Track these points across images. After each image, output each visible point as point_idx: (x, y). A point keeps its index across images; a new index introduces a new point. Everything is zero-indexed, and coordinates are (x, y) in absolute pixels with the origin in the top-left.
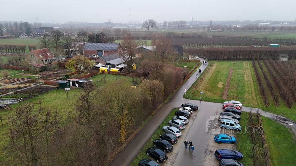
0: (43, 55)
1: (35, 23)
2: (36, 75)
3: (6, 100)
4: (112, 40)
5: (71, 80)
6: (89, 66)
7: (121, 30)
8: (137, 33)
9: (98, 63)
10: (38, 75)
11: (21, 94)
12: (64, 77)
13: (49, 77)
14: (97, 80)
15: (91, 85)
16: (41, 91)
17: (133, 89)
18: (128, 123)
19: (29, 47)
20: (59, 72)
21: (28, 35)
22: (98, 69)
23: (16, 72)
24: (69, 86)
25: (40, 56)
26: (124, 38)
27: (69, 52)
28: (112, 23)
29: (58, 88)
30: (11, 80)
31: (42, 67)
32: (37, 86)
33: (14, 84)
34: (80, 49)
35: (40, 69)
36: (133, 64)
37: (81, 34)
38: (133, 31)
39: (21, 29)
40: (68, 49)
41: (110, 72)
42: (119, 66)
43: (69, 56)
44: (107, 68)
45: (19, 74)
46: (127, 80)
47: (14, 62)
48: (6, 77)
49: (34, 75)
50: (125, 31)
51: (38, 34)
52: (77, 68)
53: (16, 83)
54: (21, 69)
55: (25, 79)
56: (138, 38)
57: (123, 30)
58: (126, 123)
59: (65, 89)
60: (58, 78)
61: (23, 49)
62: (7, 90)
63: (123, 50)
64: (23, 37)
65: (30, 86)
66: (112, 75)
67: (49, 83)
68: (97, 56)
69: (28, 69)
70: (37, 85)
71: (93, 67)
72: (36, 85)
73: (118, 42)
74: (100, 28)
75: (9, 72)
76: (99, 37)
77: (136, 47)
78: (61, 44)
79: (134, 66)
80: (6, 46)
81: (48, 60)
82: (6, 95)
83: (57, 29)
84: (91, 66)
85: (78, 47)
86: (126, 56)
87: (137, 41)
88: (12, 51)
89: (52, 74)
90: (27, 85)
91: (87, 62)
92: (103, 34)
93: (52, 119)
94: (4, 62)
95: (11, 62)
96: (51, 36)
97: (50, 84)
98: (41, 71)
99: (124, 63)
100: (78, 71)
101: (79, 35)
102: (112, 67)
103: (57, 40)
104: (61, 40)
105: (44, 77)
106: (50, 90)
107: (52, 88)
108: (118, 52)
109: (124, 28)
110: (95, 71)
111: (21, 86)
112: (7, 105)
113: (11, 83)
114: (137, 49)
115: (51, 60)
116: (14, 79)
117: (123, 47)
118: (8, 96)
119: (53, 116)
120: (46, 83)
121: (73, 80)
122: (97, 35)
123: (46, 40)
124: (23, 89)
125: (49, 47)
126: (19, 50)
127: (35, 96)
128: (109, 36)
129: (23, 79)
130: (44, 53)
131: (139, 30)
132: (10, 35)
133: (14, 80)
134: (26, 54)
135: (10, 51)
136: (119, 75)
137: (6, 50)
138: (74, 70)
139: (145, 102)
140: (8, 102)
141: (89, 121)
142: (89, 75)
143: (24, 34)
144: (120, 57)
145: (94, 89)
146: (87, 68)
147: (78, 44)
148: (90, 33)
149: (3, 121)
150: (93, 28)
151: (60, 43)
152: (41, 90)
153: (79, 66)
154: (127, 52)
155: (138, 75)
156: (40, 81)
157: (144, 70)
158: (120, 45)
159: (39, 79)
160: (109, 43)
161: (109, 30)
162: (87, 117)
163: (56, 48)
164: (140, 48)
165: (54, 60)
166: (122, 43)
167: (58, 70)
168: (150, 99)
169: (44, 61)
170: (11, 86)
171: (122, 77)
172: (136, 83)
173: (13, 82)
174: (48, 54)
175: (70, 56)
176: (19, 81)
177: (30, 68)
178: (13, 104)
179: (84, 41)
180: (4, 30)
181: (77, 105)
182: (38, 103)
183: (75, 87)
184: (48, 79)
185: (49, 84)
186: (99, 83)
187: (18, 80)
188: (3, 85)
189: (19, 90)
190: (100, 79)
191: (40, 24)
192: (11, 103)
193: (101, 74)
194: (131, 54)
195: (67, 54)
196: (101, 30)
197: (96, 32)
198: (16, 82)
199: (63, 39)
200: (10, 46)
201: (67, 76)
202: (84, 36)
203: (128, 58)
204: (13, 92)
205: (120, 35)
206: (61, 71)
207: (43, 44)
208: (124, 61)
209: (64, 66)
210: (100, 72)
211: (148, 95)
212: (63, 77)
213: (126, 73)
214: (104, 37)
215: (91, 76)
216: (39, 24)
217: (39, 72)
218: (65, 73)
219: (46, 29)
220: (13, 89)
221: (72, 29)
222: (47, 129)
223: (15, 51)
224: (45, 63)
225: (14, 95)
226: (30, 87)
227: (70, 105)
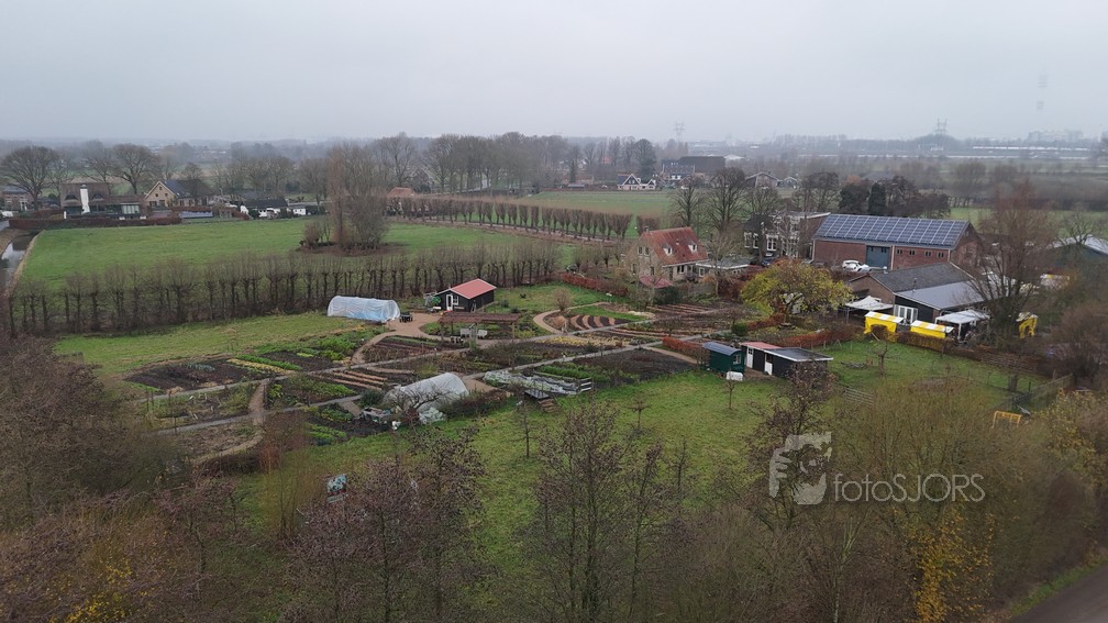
0: (675, 251)
1: (671, 143)
2: (643, 314)
3: (550, 380)
4: (937, 205)
5: (751, 345)
6: (827, 302)
7: (984, 168)
8: (1063, 180)
9: (862, 295)
10: (650, 315)
11: (593, 368)
12: (730, 331)
13: (681, 324)
14: (848, 358)
15: (820, 375)
16: (650, 369)
17: (1004, 422)
18: (958, 570)
19: (640, 221)
20: (714, 311)
21: (643, 182)
22: (858, 319)
23: (591, 297)
24: (741, 368)
25: (666, 251)
26: (996, 203)
27: (761, 247)
28: (952, 139)
29: (703, 368)
30: (574, 320)
31: (664, 290)
32: (640, 349)
33: (578, 335)
34: (802, 235)
35: (659, 297)
36: (1022, 316)
37: (817, 180)
38: (1043, 170)
39: (628, 160)
40: (759, 233)
41: (905, 337)
42: (951, 318)
43: (758, 261)
44: (898, 320)
45: (597, 304)
46: (983, 380)
47: (591, 264)
48: (562, 309)
49: (638, 313)
50: (1003, 173)
51: (673, 178)
52: (778, 305)
53: (585, 331)
54: (605, 289)
55: (612, 321)
56: (1067, 204)
57: (997, 169)
58: (947, 566)
59: (724, 376)
60: (709, 332)
61: (620, 224)
62: (560, 348)
63: (984, 249)
64: (627, 187)
65: (620, 346)
66: (914, 349)
67: (677, 347)
68: (865, 267)
69: (622, 295)
70: (642, 346)
71: (842, 309)
72: (638, 347)
73: (963, 216)
74: (895, 158)
75: (572, 295)
76: (883, 195)
77: (1050, 241)
78: (738, 215)
79: (1027, 319)
80: (578, 213)
81: (686, 269)
82: (552, 365)
83: (737, 160)
84: (835, 305)
85: (795, 229)
86: (993, 278)
87: (1060, 216)
88: (592, 231)
89: (692, 316)
90: (613, 343)
91: (822, 286)
92: (901, 184)
93: (664, 475)
94: (564, 263)
95: (583, 264)
96: (709, 187)
97: (681, 352)
98: (659, 303)
99: (977, 307)
100: (783, 317)
101: (809, 184)
102: (920, 318)
103: (727, 202)
104: (739, 203)
105: (665, 325)
106: (676, 370)
107: (686, 364)
108: (956, 258)
109: (1004, 159)
110: (847, 324)
111: (597, 342)
112: (552, 395)
113: (571, 327)
114: (1053, 250)
115: (695, 270)
116: (581, 317)
117: (983, 239)
118: (558, 369)
119: (672, 464)
120: (668, 345)
121: (760, 346)
122: (876, 187)
123: (694, 199)
124: (599, 354)
125: (699, 225)
126: (610, 228)
127: (630, 382)
128: (929, 191)
129: (605, 322)
130: (678, 243)
131: (1078, 166)
132: (595, 179)
133: (580, 321)
134: (626, 243)
135: (585, 230)
136: (947, 352)
137: (575, 226)
138: (766, 312)
139: (1060, 498)
140: (554, 387)
141: (792, 515)
142: (820, 337)
143: (632, 179)
144: (964, 281)
145: (826, 398)
146: (816, 310)
147: (797, 218)
148: (851, 177)
149: (531, 441)
150: (865, 159)
151: (735, 210)
152: (649, 365)
153: (788, 298)
154: (999, 259)
155: (1043, 369)
156: (651, 335)
157: (1075, 349)
158: (970, 228)
159: (649, 327)
160: (922, 219)
161: (930, 168)
162: (786, 501)
163: (721, 228)
164: (1067, 248)
165: (707, 270)
166: (983, 223)
167: (714, 305)
168: (1090, 488)
169: (675, 270)
170: (571, 339)
171: (962, 365)
172: (1021, 401)
173: (577, 326)
174: (691, 247)
175: (761, 257)
176: (594, 326)
177: (630, 287)
178: (565, 395)
179: (822, 209)
180: (580, 166)
181: (755, 444)
182: (634, 406)
183: (760, 374)
184: (678, 333)
185: (676, 351)
186: (857, 373)
187: (591, 322)
188: (551, 334)
189: (588, 356)
190: (862, 360)
191: (683, 147)
192: (561, 390)
193: (869, 337)
194: (1020, 267)
195: (752, 252)
196: (898, 168)
197: (877, 174)
198: (584, 327)
199: (749, 199)
200: (589, 215)
201: (740, 332)
202: (828, 187)
203: (1003, 286)
204: (571, 359)
205: (979, 187)
206: (724, 309)
207: (680, 214)
208: (980, 299)
209: (736, 294)
210: (868, 330)
211: (1078, 466)
212: (726, 331)
213: (982, 351)
214: (907, 196)
215: (828, 344)
216: (681, 144)
217: (654, 303)
218: (734, 317)
219: (700, 162)
220: (574, 347)
221: (786, 161)
222: (643, 504)
223: (598, 230)
224: (678, 276)
225: (574, 368)
226: (619, 350)
227: (733, 435)
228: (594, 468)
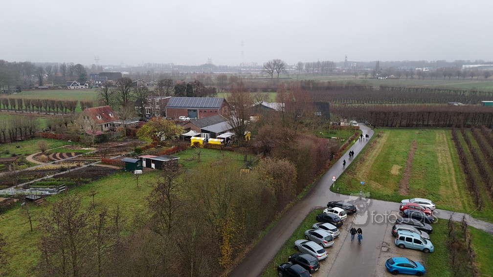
0: (102, 117)
1: (94, 66)
2: (90, 149)
3: (41, 189)
4: (212, 92)
5: (144, 157)
6: (175, 134)
7: (227, 77)
8: (253, 81)
9: (188, 130)
10: (93, 149)
11: (65, 179)
12: (134, 152)
13: (110, 152)
14: (185, 157)
15: (175, 165)
16: (96, 175)
17: (244, 173)
18: (235, 233)
19: (82, 104)
20: (126, 143)
21: (81, 85)
22: (188, 140)
23: (60, 143)
24: (141, 168)
25: (98, 117)
26: (232, 90)
27: (143, 113)
28: (214, 66)
29: (123, 170)
30: (51, 156)
31: (99, 136)
32: (90, 166)
33: (54, 163)
34: (161, 106)
35: (97, 139)
36: (245, 133)
37: (164, 83)
38: (246, 78)
39: (71, 74)
40: (142, 106)
41: (207, 145)
42: (222, 136)
43: (143, 119)
44: (203, 139)
45: (64, 147)
46: (235, 158)
47: (58, 127)
48: (43, 151)
49: (87, 149)
50: (233, 79)
51: (97, 82)
52: (155, 138)
53: (58, 161)
54: (67, 139)
55: (73, 154)
56: (255, 90)
57: (231, 77)
58: (231, 232)
59: (133, 172)
60: (124, 153)
61: (72, 106)
62: (44, 172)
63: (230, 109)
64: (73, 88)
65: (79, 166)
66: (210, 150)
67: (109, 163)
68: (188, 118)
69: (77, 140)
70: (91, 164)
71: (181, 137)
72: (89, 165)
73: (222, 96)
74: (194, 73)
75: (48, 144)
76: (191, 88)
77: (252, 104)
78: (131, 99)
79: (247, 133)
80: (46, 101)
81: (109, 125)
82: (40, 181)
83: (127, 75)
84: (178, 135)
85: (158, 104)
86: (235, 119)
87: (252, 95)
88: (56, 110)
89: (115, 147)
90: (75, 165)
91: (172, 127)
92: (198, 84)
93: (109, 223)
94: (41, 127)
95: (53, 127)
96: (116, 86)
97: (111, 164)
98: (97, 142)
99: (230, 131)
100: (157, 142)
101: (161, 84)
102: (212, 137)
103: (125, 93)
104: (131, 93)
105: (102, 152)
106: (110, 173)
107: (114, 170)
108: (221, 112)
109: (233, 73)
110: (184, 143)
111: (66, 166)
112: (42, 196)
113: (50, 160)
114: (253, 107)
115: (114, 125)
116: (55, 154)
117: (230, 104)
118: (45, 182)
119: (113, 218)
120: (104, 162)
121: (148, 157)
122: (188, 85)
123: (109, 92)
124: (68, 171)
125: (112, 104)
126: (66, 108)
127: (86, 182)
128: (209, 86)
129: (69, 155)
130: (104, 113)
131: (257, 76)
132: (54, 84)
133: (54, 156)
134: (76, 115)
135: (51, 110)
136: (222, 149)
137: (46, 108)
138: (149, 141)
139: (264, 197)
140: (43, 192)
141: (170, 227)
142: (174, 149)
143: (75, 83)
144: (225, 121)
145: (179, 174)
146: (170, 138)
147: (158, 99)
148: (178, 81)
149: (32, 222)
150: (183, 74)
151: (130, 97)
152: (95, 173)
153: (158, 134)
154: (236, 111)
155: (254, 151)
156: (95, 159)
157: (263, 143)
158: (225, 100)
159: (94, 155)
160: (207, 97)
161: (208, 77)
162: (167, 221)
163: (124, 105)
164: (257, 106)
165: (120, 125)
166: (229, 98)
167: (125, 141)
168: (273, 192)
169: (104, 126)
170: (50, 166)
171: (228, 154)
172: (249, 164)
173: (53, 159)
174: (110, 115)
175: (144, 117)
176: (63, 158)
177: (81, 136)
178: (50, 195)
179: (168, 95)
180: (44, 77)
181: (151, 200)
182: (90, 194)
183: (150, 169)
184: (109, 156)
185: (109, 164)
186: (190, 162)
187: (61, 156)
188: (38, 165)
189: (61, 173)
190: (191, 157)
191: (101, 68)
192: (47, 193)
193: (193, 147)
194: (243, 116)
195: (139, 115)
196: (196, 77)
197: (188, 80)
198: (57, 159)
199: (135, 91)
200: (53, 102)
201: (139, 152)
202: (169, 86)
203: (238, 122)
204: (52, 176)
205: (226, 84)
206: (130, 142)
207: (103, 100)
208: (231, 128)
209: (135, 135)
210: (192, 144)
211: (269, 185)
212: (132, 152)
213: (234, 147)
214: (201, 89)
215: (177, 152)
216: (98, 66)
217: (95, 143)
218: (135, 145)
219: (110, 75)
220: (53, 170)
221: (150, 74)
222: (100, 239)
223: (59, 109)
224: (105, 129)
225: (54, 180)
226: (79, 168)
227: (140, 198)
228: (72, 227)
